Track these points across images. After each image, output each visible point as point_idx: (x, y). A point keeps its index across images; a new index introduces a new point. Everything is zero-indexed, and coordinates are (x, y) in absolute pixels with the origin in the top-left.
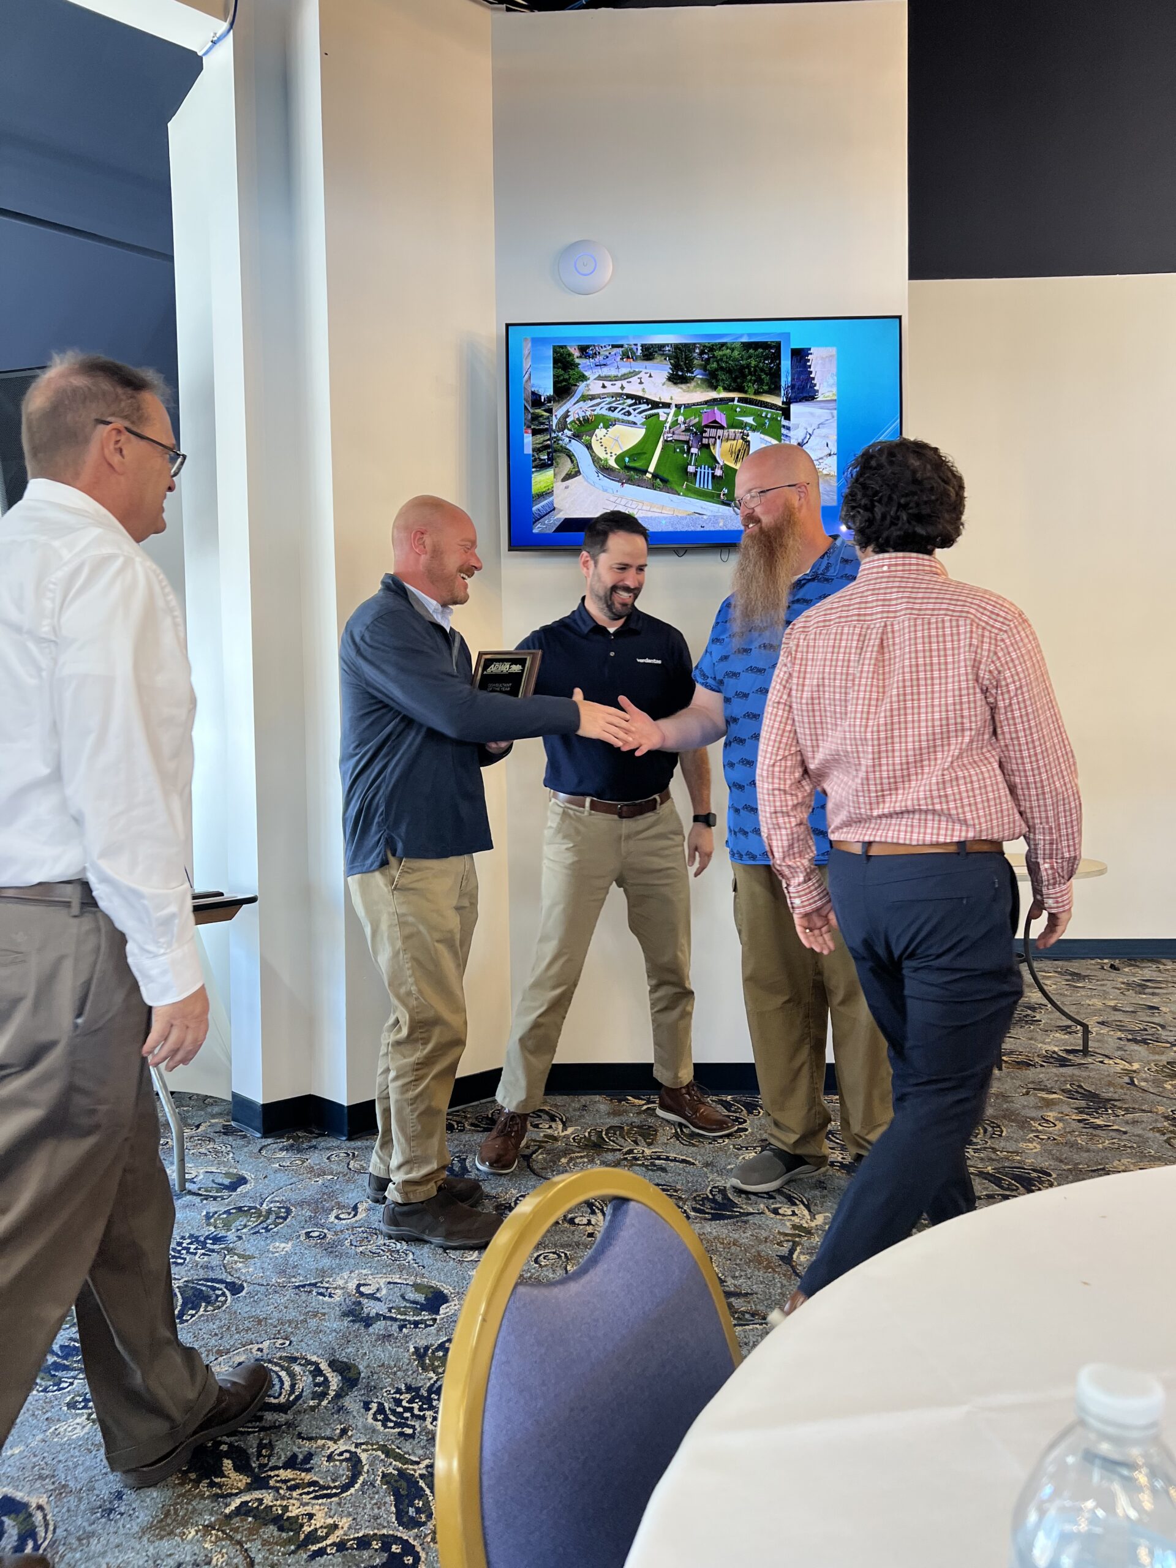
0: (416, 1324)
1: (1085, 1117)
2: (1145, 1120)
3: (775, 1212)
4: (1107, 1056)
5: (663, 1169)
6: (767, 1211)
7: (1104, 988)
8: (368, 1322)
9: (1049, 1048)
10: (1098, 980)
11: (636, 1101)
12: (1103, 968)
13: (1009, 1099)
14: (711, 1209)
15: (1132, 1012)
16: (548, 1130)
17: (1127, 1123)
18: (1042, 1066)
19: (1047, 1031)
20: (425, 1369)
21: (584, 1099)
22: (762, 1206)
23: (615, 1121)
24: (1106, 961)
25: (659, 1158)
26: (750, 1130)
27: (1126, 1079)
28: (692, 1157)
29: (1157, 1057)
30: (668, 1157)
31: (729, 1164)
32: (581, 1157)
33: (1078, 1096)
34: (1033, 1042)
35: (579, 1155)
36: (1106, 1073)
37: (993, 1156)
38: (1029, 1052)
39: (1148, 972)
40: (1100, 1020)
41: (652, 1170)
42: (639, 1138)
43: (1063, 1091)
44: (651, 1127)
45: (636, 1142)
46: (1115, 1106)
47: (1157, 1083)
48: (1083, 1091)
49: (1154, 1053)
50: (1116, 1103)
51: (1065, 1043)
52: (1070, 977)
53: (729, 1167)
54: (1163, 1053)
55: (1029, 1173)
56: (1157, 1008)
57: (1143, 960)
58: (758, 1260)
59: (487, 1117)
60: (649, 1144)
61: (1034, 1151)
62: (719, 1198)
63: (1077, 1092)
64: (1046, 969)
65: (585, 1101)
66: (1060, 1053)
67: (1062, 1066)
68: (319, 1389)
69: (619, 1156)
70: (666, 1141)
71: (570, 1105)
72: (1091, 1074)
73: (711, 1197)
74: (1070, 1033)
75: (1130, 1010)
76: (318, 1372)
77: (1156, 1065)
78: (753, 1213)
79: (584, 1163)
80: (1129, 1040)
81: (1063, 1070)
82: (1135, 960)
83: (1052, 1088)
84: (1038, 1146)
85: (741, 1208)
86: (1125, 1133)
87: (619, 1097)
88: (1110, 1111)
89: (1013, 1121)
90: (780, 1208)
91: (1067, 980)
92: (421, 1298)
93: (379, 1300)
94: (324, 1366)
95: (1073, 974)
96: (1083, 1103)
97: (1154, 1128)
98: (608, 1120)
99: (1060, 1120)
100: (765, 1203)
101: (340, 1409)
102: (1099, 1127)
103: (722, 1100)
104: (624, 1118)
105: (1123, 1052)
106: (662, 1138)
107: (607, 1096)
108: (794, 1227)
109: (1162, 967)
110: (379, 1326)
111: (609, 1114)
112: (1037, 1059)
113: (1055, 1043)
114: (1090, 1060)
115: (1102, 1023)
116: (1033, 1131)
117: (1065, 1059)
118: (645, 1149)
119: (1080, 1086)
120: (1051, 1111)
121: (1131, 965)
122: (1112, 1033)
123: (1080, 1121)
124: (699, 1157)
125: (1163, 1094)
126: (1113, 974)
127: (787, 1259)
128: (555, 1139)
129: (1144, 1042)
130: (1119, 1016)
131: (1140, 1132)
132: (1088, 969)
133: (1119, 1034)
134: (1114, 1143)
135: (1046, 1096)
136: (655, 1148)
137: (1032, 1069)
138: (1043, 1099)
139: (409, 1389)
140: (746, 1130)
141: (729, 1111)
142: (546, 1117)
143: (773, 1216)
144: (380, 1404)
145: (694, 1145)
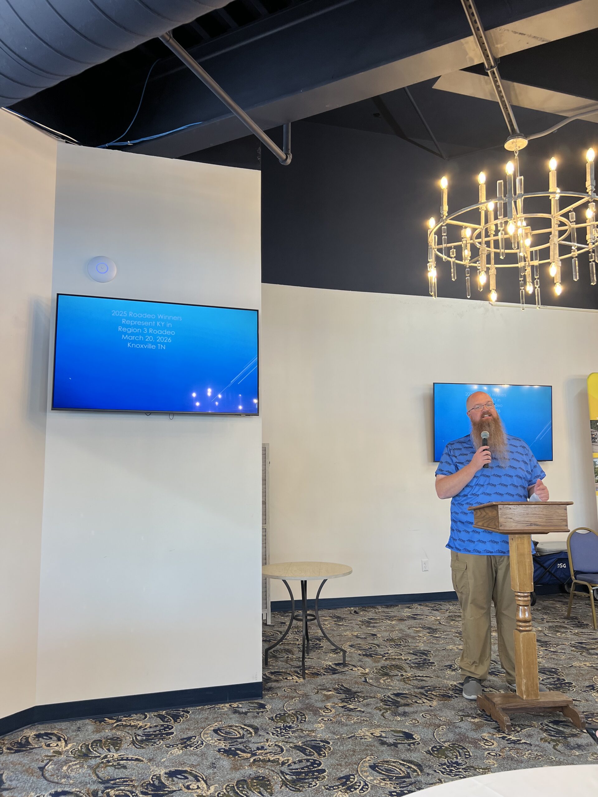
1: (345, 704)
2: (372, 703)
3: (188, 788)
4: (354, 666)
5: (125, 767)
6: (183, 787)
7: (352, 625)
9: (327, 663)
10: (349, 620)
11: (110, 721)
12: (351, 613)
13: (309, 697)
14: (152, 791)
15: (365, 638)
16: (56, 748)
17: (364, 706)
18: (324, 675)
19: (326, 653)
21: (79, 723)
22: (181, 785)
23: (97, 737)
24: (352, 608)
25: (122, 760)
26: (175, 733)
27: (363, 679)
28: (141, 756)
29: (376, 664)
30: (127, 758)
31: (163, 758)
32: (76, 764)
33: (341, 691)
34: (320, 660)
35: (74, 763)
36: (354, 676)
37: (301, 734)
38: (318, 667)
39: (370, 614)
40: (350, 644)
41: (118, 768)
42: (111, 746)
43: (335, 689)
44: (118, 738)
45: (109, 750)
46: (359, 696)
47: (377, 680)
48: (343, 688)
49: (375, 662)
50: (359, 694)
51: (335, 659)
52: (336, 619)
53: (163, 760)
54: (379, 662)
55: (319, 743)
56: (375, 635)
57: (368, 607)
59: (18, 743)
60: (117, 750)
61: (321, 728)
62: (156, 783)
63: (341, 689)
64: (325, 615)
65: (80, 724)
66: (333, 666)
67: (334, 674)
69: (98, 760)
70: (127, 747)
71: (70, 728)
72: (347, 678)
73: (152, 782)
74: (337, 653)
75: (363, 637)
77: (376, 669)
78: (175, 791)
79: (77, 768)
80: (364, 655)
81: (334, 676)
82: (365, 607)
83: (329, 688)
84: (323, 725)
85: (169, 788)
86: (363, 712)
87: (100, 719)
88: (356, 700)
89: (311, 711)
90: (190, 785)
91: (335, 621)
95: (338, 617)
96: (343, 696)
97: (376, 707)
98: (93, 736)
99: (333, 707)
100: (182, 783)
102: (351, 710)
103: (159, 715)
104: (102, 734)
105: (361, 663)
106: (124, 746)
107: (93, 719)
109: (377, 610)
111: (93, 732)
112: (322, 671)
113: (329, 660)
114: (346, 669)
115: (351, 646)
116: (320, 716)
117: (335, 670)
118: (114, 754)
119: (342, 685)
120: (329, 702)
121: (364, 610)
122: (356, 651)
123: (342, 707)
124: (145, 756)
125: (380, 686)
126: (356, 616)
128: (60, 753)
129: (370, 656)
130: (359, 641)
131: (370, 711)
132: (344, 614)
133: (360, 652)
134: (358, 719)
135: (326, 693)
136: (120, 752)
137: (320, 677)
138: (325, 695)
140: (172, 733)
141: (164, 721)
142: (54, 738)
143: (186, 790)
145: (143, 748)
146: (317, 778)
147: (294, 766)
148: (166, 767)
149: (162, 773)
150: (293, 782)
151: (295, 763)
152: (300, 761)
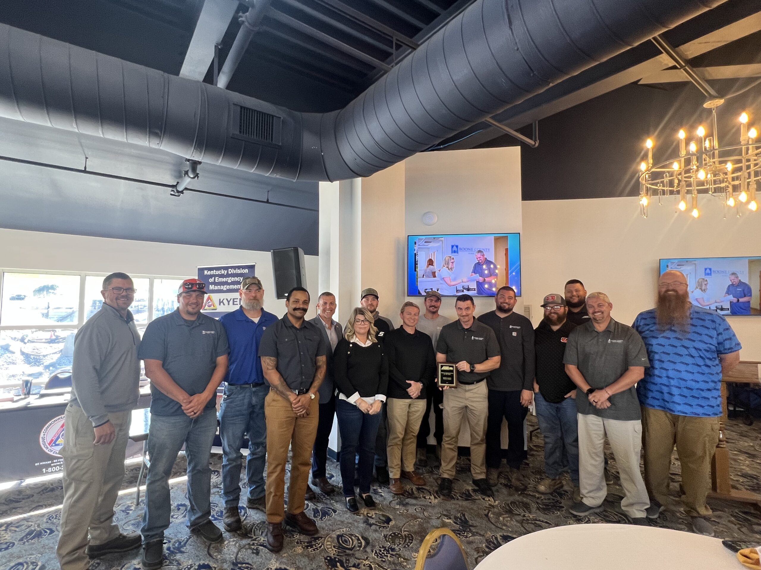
0: (384, 527)
3: (484, 499)
8: (371, 525)
14: (465, 496)
20: (387, 541)
22: (480, 497)
58: (478, 515)
62: (467, 493)
68: (359, 545)
73: (465, 492)
76: (359, 539)
78: (477, 499)
85: (474, 497)
92: (384, 519)
93: (373, 518)
94: (360, 538)
101: (366, 551)
108: (490, 505)
110: (373, 527)
127: (487, 515)
139: (383, 547)
144: (376, 551)
146: (559, 510)
147: (544, 501)
148: (472, 486)
149: (470, 488)
150: (543, 509)
151: (545, 499)
152: (549, 499)
